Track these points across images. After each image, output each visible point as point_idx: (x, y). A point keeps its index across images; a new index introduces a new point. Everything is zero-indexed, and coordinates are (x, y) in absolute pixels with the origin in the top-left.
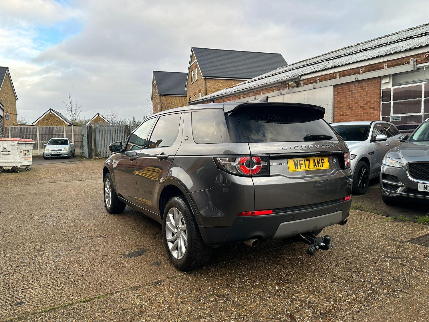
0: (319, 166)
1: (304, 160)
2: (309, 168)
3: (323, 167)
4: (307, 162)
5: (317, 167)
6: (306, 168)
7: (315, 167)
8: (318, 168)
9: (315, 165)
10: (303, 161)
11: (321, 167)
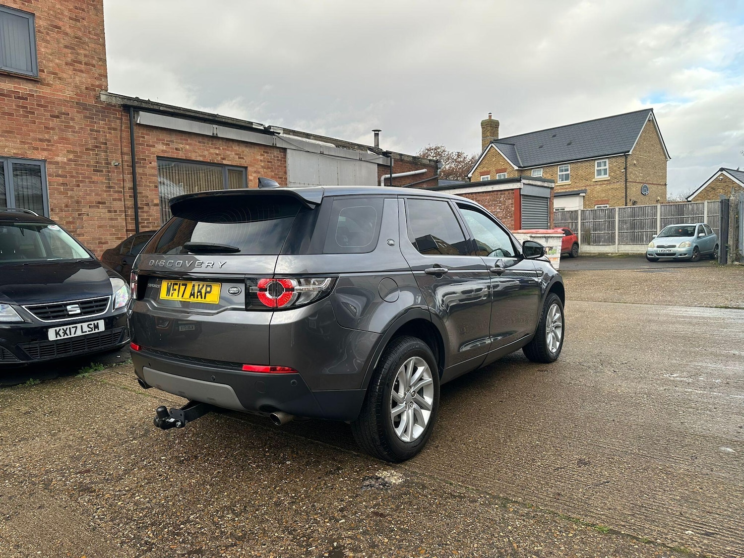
0: (199, 297)
1: (180, 284)
2: (182, 297)
3: (205, 298)
4: (182, 288)
5: (194, 298)
6: (178, 296)
7: (192, 297)
8: (197, 299)
9: (192, 295)
10: (178, 284)
11: (202, 298)
